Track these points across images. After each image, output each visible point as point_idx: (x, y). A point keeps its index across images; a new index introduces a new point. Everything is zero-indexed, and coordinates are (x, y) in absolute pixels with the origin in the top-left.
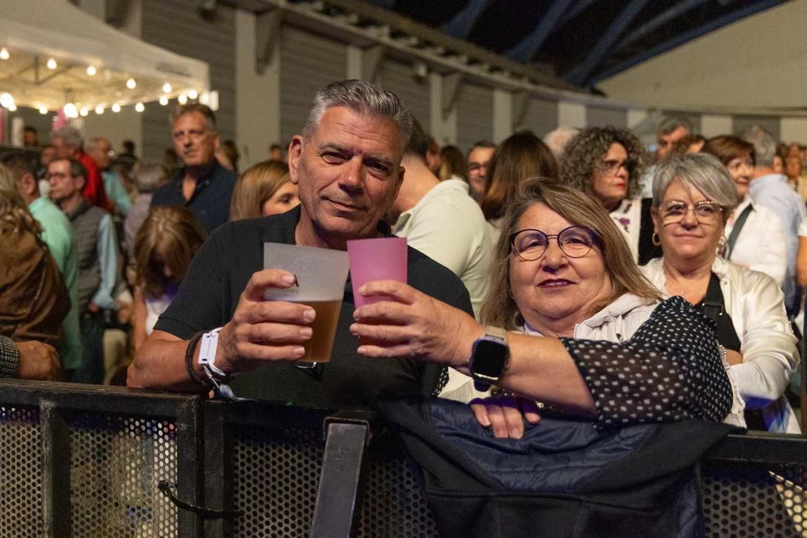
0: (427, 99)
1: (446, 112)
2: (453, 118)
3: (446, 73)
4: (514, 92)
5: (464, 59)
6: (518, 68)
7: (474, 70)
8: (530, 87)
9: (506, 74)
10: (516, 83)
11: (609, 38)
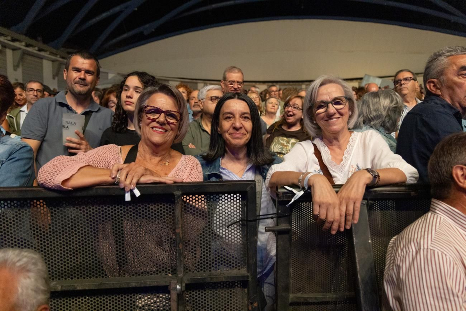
0: (5, 60)
1: (16, 67)
2: (20, 70)
3: (14, 49)
4: (53, 61)
5: (24, 43)
6: (54, 51)
7: (30, 49)
8: (61, 59)
9: (48, 53)
10: (53, 57)
11: (98, 43)
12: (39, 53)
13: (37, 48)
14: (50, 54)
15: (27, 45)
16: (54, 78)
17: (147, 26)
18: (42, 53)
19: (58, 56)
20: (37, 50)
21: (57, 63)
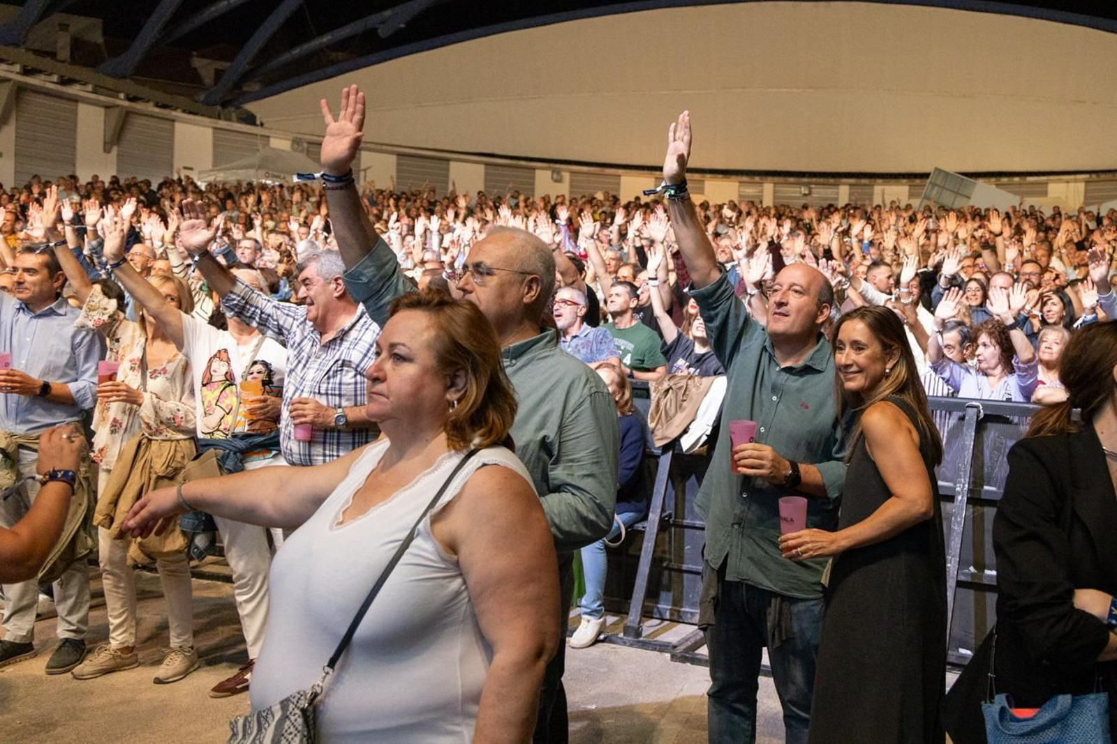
9: (90, 88)
12: (59, 88)
13: (55, 78)
14: (94, 92)
15: (26, 72)
16: (107, 150)
17: (388, 13)
18: (74, 90)
19: (122, 96)
20: (57, 83)
21: (117, 111)
